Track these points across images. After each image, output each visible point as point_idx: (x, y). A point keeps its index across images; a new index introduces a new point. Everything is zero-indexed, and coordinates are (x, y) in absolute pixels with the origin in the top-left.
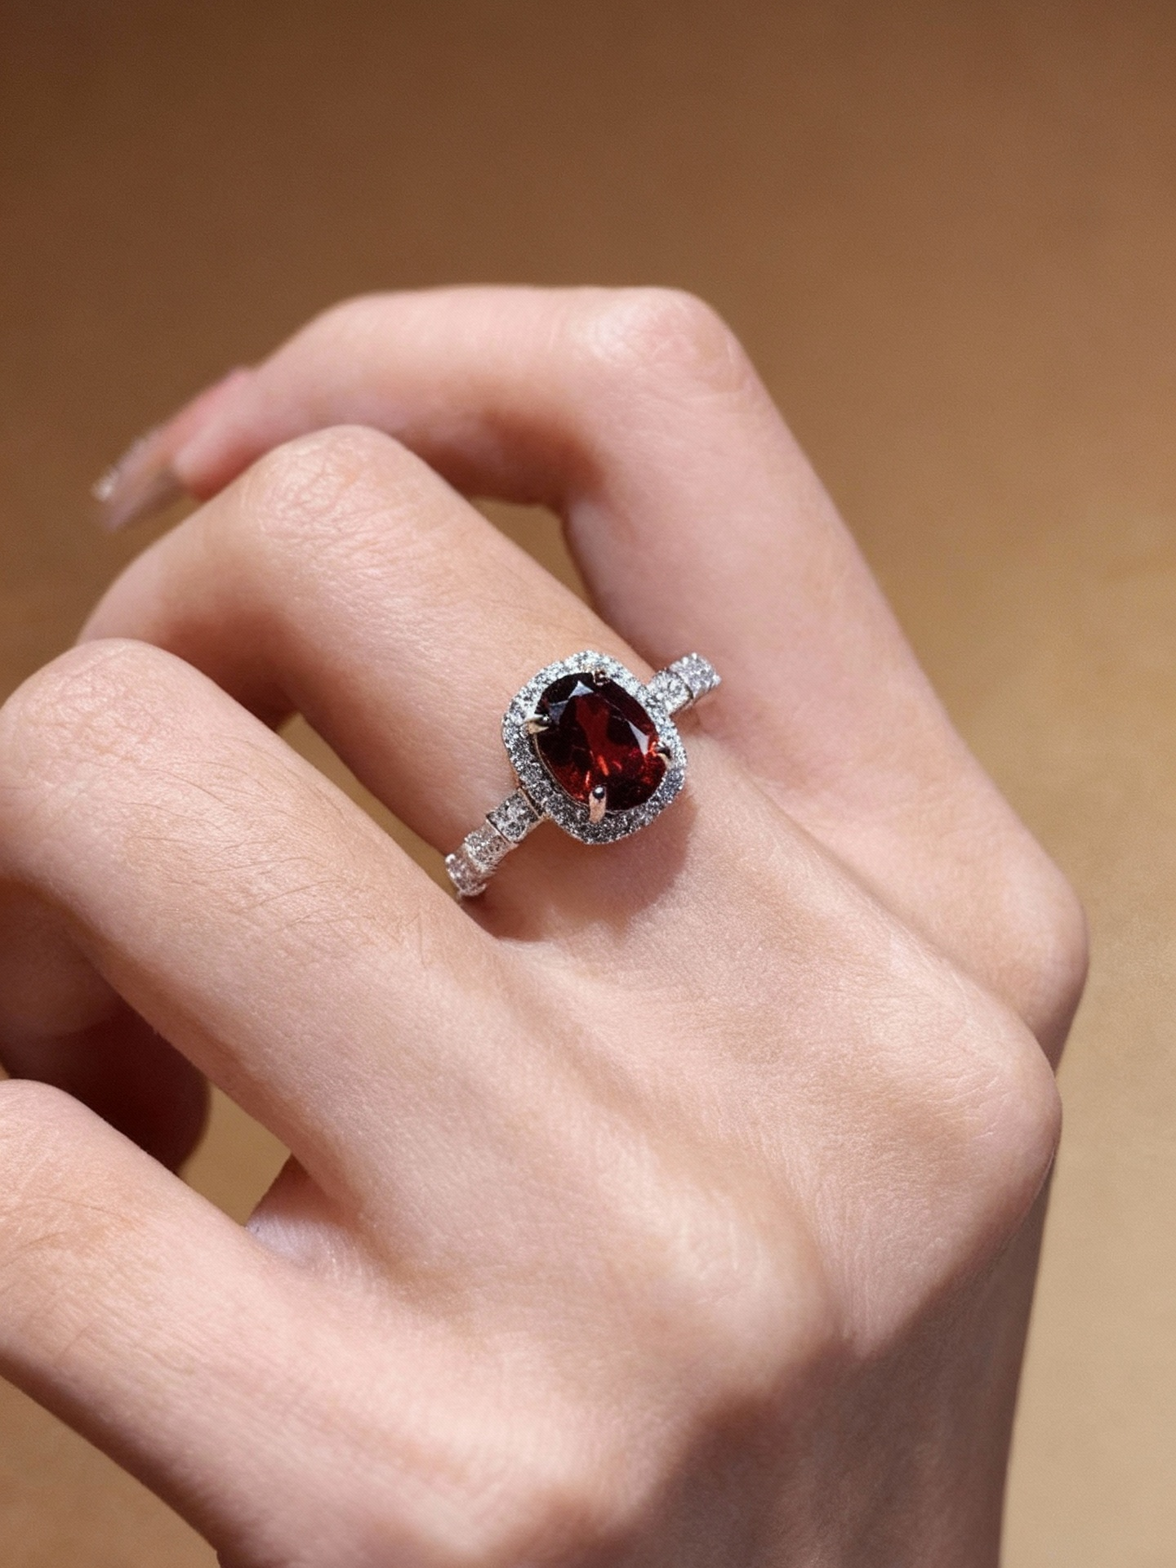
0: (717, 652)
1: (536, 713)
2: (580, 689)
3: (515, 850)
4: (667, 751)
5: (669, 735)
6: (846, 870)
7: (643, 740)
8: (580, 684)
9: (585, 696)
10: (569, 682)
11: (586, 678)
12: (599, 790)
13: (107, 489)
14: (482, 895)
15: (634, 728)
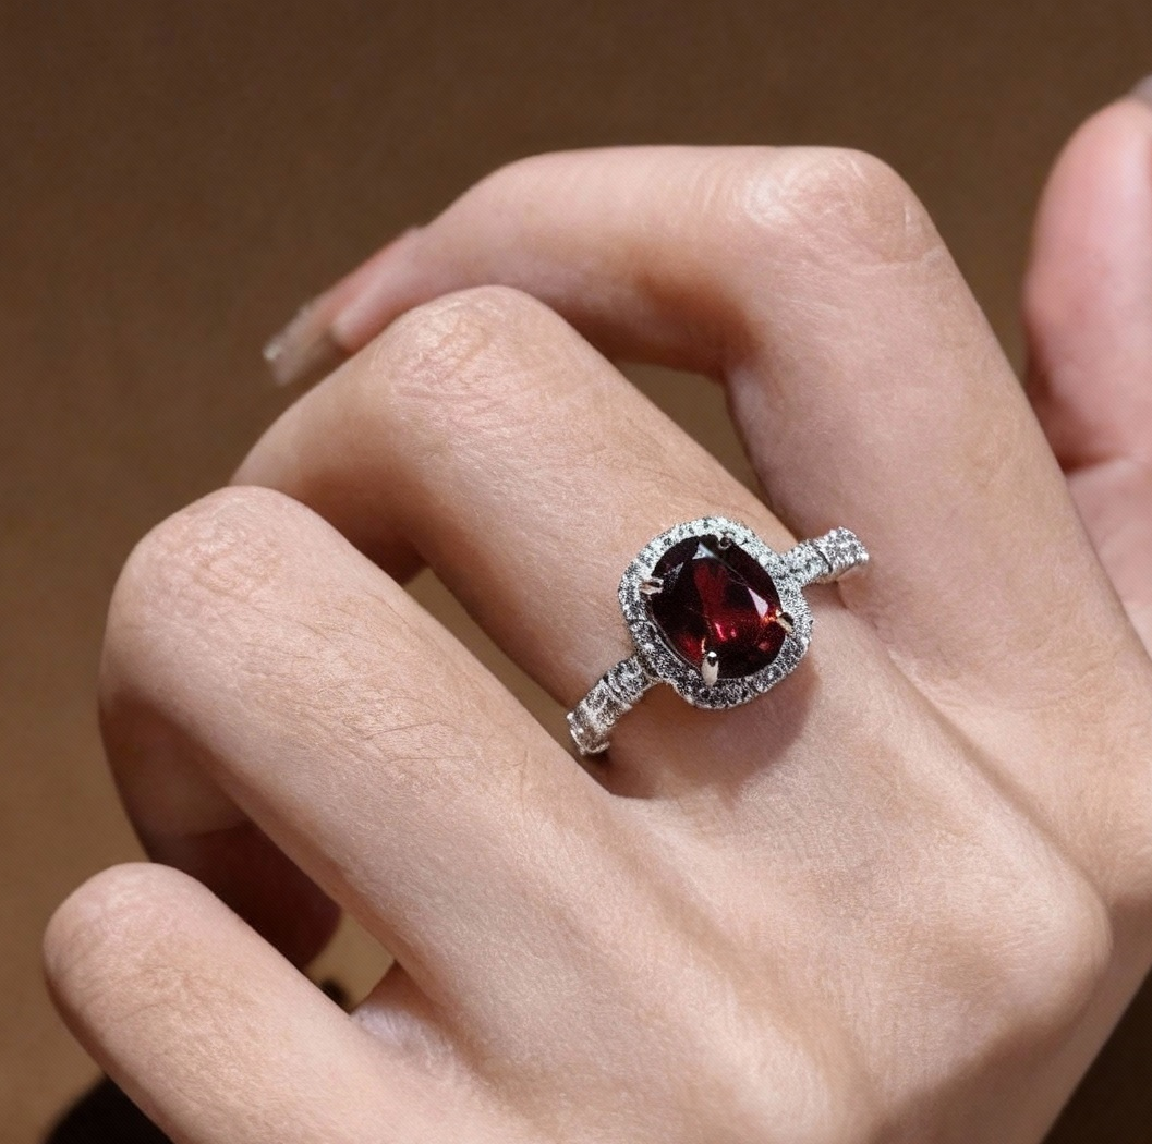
0: (868, 531)
1: (652, 575)
2: (703, 552)
3: (629, 712)
4: (787, 617)
5: (794, 605)
6: (970, 751)
7: (761, 606)
8: (701, 546)
9: (706, 559)
10: (690, 544)
11: (709, 541)
12: (712, 654)
13: (271, 353)
14: (604, 754)
15: (754, 595)
